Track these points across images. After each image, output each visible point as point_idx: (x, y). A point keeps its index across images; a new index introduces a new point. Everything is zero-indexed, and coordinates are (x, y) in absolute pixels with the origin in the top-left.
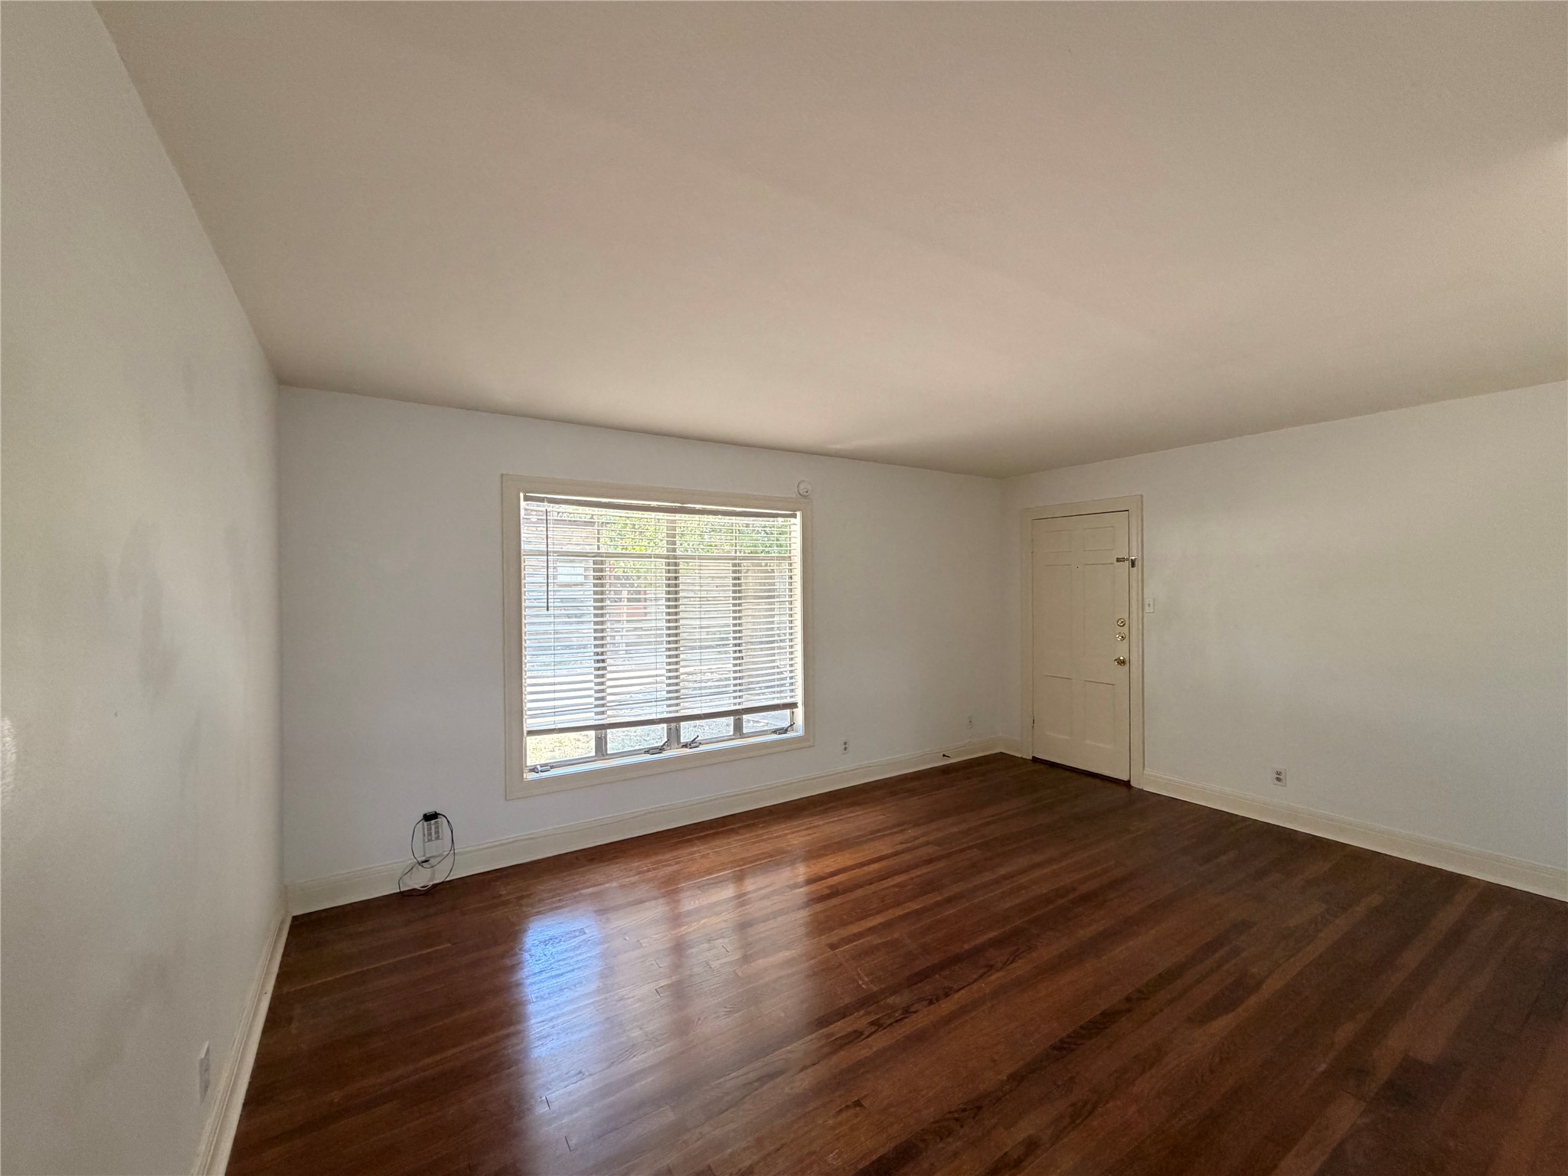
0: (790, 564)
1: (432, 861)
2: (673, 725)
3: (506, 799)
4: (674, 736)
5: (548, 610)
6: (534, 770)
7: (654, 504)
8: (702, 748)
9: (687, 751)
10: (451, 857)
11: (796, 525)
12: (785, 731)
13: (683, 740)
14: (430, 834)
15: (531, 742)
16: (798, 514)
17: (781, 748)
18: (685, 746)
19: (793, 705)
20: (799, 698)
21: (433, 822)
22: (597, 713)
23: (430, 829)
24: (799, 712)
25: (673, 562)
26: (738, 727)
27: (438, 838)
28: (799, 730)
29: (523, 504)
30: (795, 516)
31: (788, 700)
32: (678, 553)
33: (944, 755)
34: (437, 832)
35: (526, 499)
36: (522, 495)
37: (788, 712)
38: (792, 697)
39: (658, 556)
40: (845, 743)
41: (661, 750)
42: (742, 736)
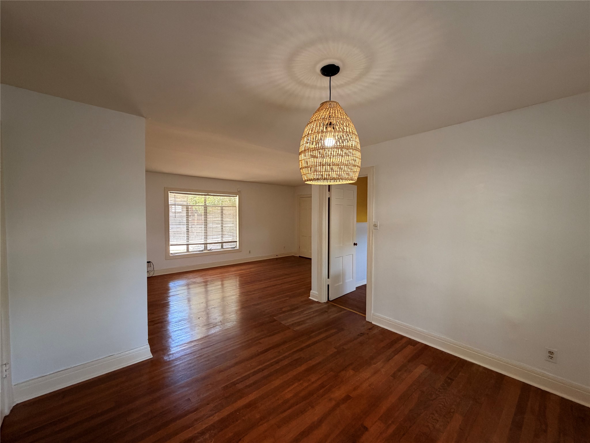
0: (236, 208)
1: (149, 272)
2: (206, 245)
3: (166, 260)
4: (206, 248)
5: (175, 217)
6: (172, 254)
7: (201, 193)
8: (213, 251)
9: (209, 251)
10: (153, 272)
11: (237, 198)
12: (234, 248)
13: (208, 249)
14: (149, 266)
15: (171, 247)
16: (238, 196)
17: (233, 251)
18: (209, 250)
19: (236, 242)
20: (238, 240)
21: (149, 263)
22: (187, 242)
23: (149, 265)
24: (238, 243)
25: (206, 207)
26: (222, 246)
27: (150, 267)
28: (238, 248)
29: (169, 194)
30: (237, 196)
31: (235, 240)
32: (207, 205)
33: (277, 256)
34: (150, 266)
35: (170, 192)
36: (169, 192)
37: (235, 243)
38: (236, 240)
39: (201, 206)
40: (250, 251)
41: (202, 251)
42: (223, 249)
